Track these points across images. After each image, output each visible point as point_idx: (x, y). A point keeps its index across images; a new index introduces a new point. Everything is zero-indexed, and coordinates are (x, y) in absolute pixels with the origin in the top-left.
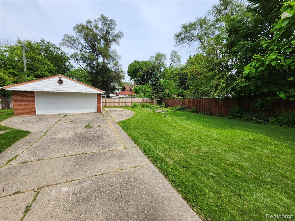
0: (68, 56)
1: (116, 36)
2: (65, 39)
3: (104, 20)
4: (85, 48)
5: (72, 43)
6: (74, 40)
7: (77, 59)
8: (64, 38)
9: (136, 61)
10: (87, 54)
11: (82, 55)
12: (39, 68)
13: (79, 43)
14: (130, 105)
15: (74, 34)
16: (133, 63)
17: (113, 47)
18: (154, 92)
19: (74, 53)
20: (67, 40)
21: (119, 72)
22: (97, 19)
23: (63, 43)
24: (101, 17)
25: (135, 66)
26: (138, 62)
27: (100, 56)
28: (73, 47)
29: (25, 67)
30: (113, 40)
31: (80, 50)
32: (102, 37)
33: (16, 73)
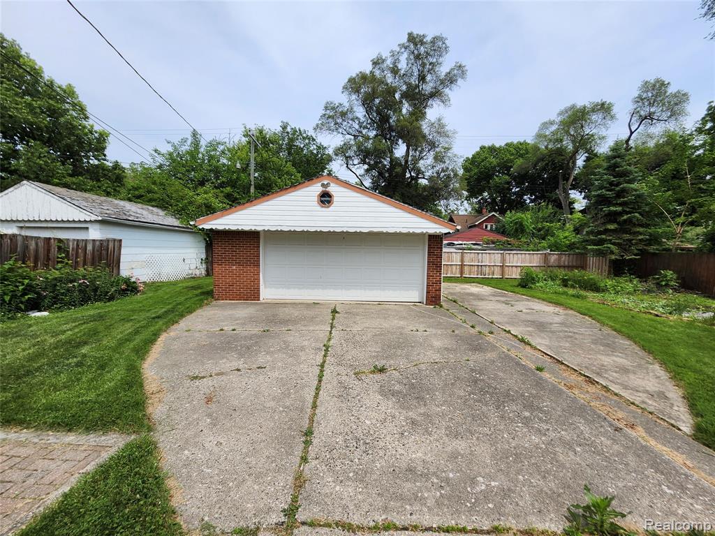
0: (330, 151)
1: (442, 82)
2: (325, 115)
3: (416, 45)
4: (365, 127)
5: (339, 121)
6: (343, 114)
7: (347, 158)
8: (323, 112)
9: (484, 147)
10: (371, 141)
11: (359, 146)
12: (276, 184)
13: (353, 120)
14: (496, 272)
15: (344, 99)
16: (478, 153)
17: (434, 112)
18: (611, 227)
19: (342, 143)
20: (329, 117)
21: (448, 177)
22: (398, 49)
23: (322, 124)
24: (409, 40)
25: (483, 161)
26: (492, 150)
27: (400, 141)
28: (340, 130)
29: (252, 183)
30: (435, 94)
31: (354, 136)
32: (405, 95)
33: (236, 195)
